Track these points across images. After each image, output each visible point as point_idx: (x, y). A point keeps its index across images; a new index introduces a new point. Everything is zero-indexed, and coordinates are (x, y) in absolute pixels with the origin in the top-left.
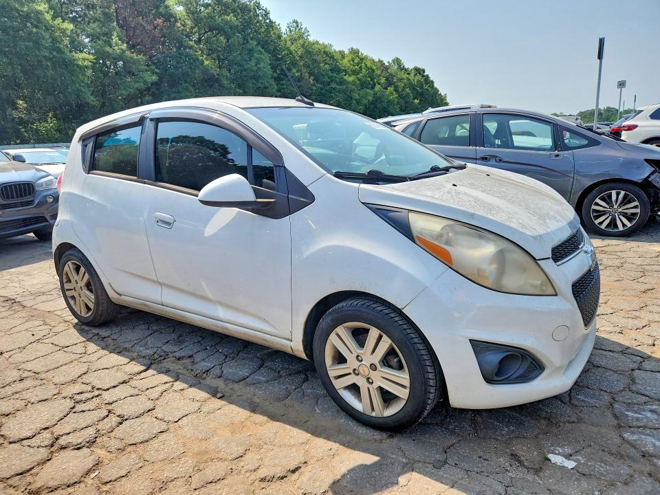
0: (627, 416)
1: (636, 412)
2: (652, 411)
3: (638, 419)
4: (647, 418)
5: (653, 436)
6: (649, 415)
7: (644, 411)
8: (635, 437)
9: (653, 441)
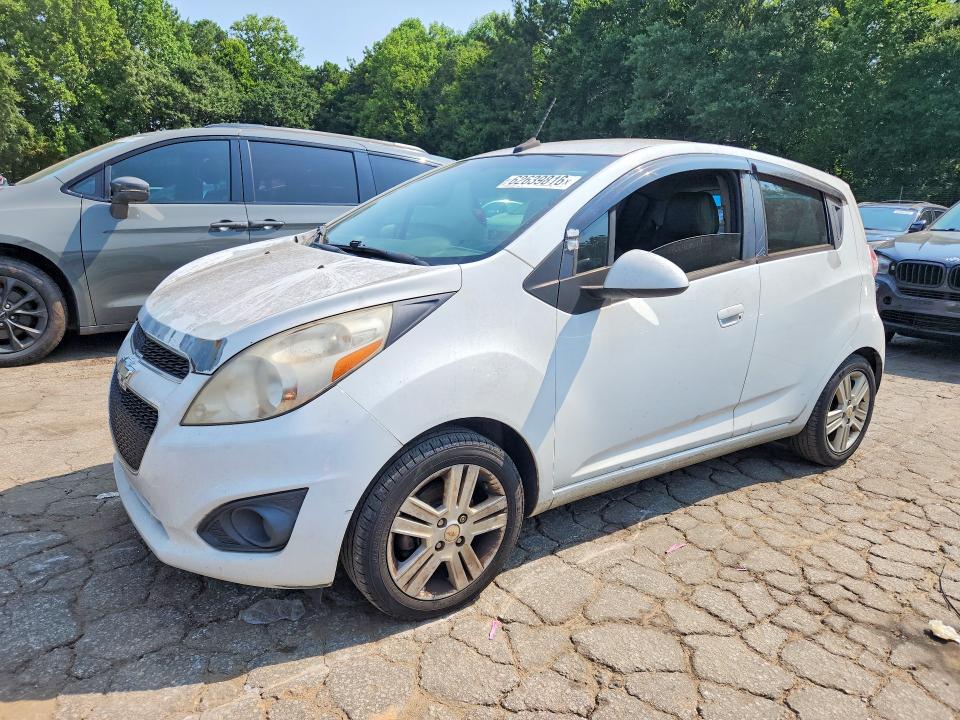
0: (65, 554)
1: (55, 563)
2: (36, 573)
3: (52, 556)
4: (41, 562)
5: (30, 546)
6: (39, 567)
7: (46, 569)
8: (50, 537)
9: (29, 542)
